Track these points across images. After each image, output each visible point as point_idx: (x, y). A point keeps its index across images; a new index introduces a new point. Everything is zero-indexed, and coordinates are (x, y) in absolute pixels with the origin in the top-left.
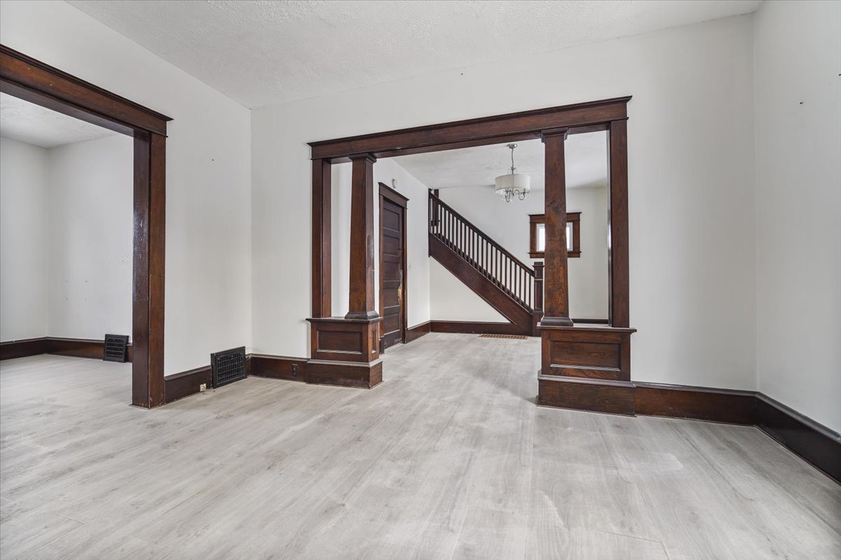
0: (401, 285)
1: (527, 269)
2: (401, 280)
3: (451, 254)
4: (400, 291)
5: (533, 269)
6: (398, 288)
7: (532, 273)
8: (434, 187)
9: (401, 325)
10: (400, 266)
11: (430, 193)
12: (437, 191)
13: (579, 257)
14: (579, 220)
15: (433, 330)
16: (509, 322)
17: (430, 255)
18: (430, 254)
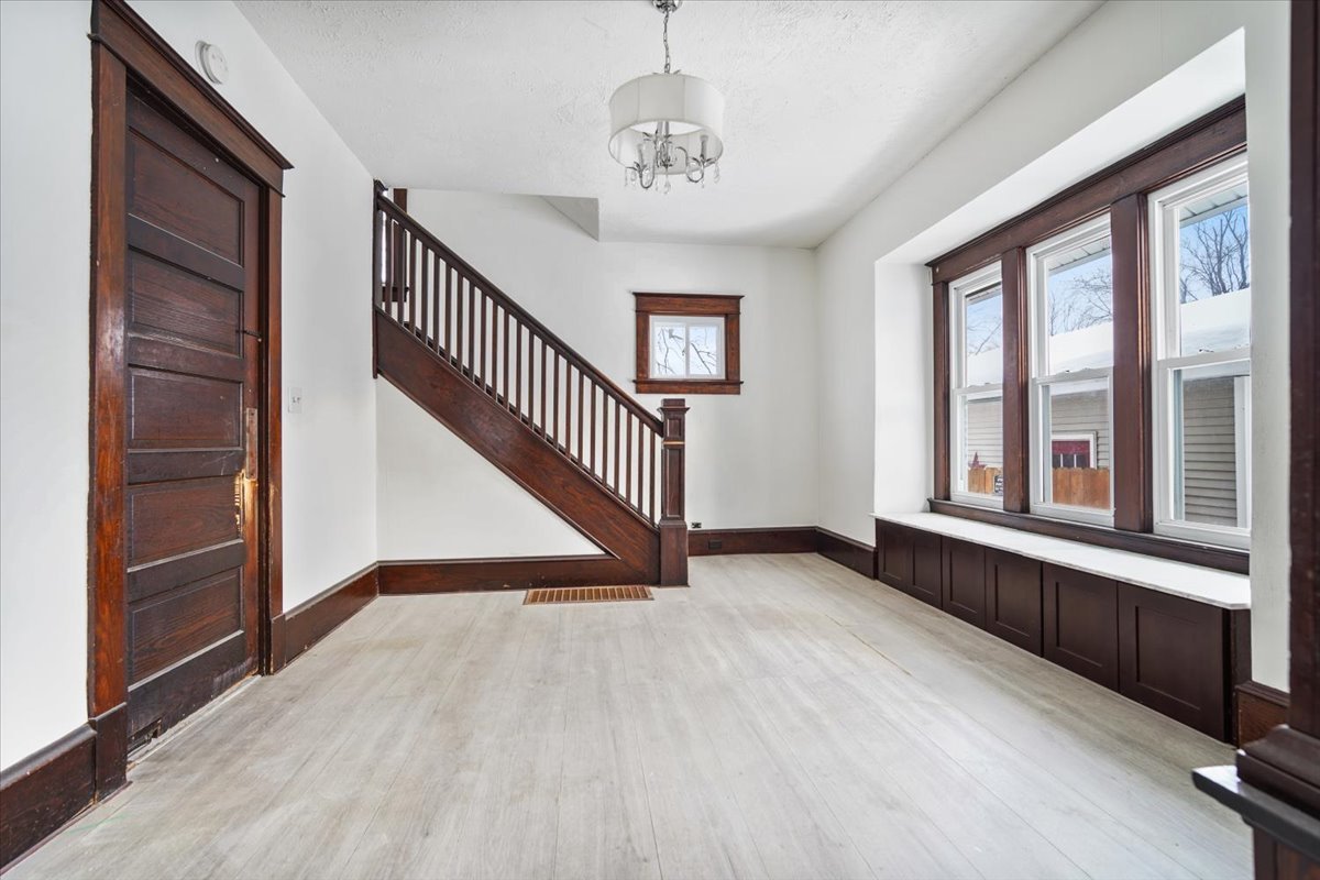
0: (250, 462)
1: (645, 417)
2: (251, 446)
3: (444, 371)
4: (245, 486)
5: (659, 416)
6: (232, 476)
7: (658, 428)
8: (393, 182)
9: (250, 612)
10: (247, 391)
11: (378, 198)
12: (401, 195)
13: (739, 393)
14: (738, 313)
15: (386, 590)
16: (599, 552)
17: (377, 371)
18: (379, 369)
